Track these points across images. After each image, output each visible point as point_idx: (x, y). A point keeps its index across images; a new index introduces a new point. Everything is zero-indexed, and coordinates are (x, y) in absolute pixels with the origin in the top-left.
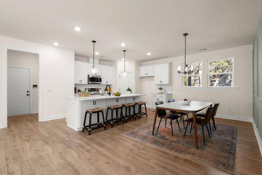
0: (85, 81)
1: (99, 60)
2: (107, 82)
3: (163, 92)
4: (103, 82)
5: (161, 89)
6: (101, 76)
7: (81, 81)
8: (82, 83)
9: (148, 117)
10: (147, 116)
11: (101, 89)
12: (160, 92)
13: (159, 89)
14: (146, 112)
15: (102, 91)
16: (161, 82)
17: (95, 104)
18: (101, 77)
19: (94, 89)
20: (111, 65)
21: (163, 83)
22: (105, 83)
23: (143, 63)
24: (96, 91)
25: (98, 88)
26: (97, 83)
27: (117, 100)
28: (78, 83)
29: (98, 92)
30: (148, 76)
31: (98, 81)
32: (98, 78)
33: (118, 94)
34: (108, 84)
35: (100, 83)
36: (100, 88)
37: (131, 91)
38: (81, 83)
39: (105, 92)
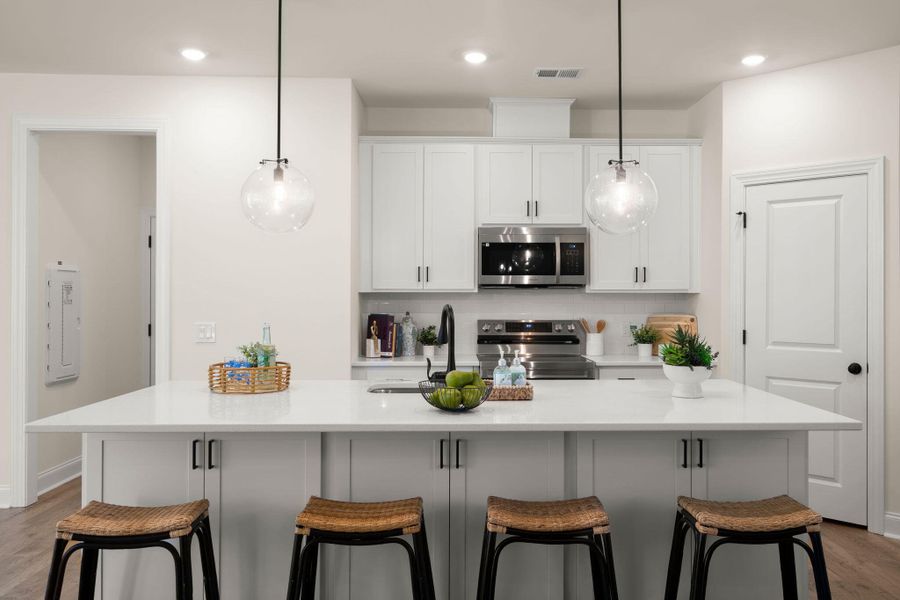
0: (459, 271)
2: (641, 274)
7: (423, 274)
8: (436, 284)
11: (600, 327)
15: (606, 343)
18: (583, 239)
19: (545, 326)
25: (580, 322)
26: (549, 280)
31: (554, 273)
36: (593, 322)
38: (422, 286)
39: (637, 354)
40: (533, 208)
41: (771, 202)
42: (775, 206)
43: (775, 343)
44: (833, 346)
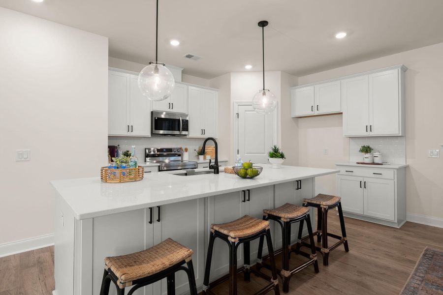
0: (144, 127)
1: (183, 72)
2: (203, 132)
3: (377, 160)
4: (194, 131)
5: (367, 150)
6: (187, 115)
7: (130, 128)
8: (135, 133)
9: (350, 251)
10: (347, 249)
11: (186, 150)
12: (367, 161)
13: (362, 151)
14: (344, 234)
15: (189, 156)
16: (369, 128)
17: (156, 217)
18: (187, 119)
19: (170, 150)
20: (215, 87)
21: (375, 133)
22: (199, 135)
23: (301, 79)
24: (174, 155)
25: (181, 148)
26: (177, 132)
27: (246, 194)
28: (124, 133)
29: (179, 158)
30: (321, 112)
31: (179, 130)
32: (179, 120)
33: (249, 171)
34: (207, 136)
35: (184, 133)
36: (183, 148)
37: (282, 156)
38: (130, 134)
39: (198, 159)
40: (171, 105)
41: (245, 111)
42: (247, 112)
43: (247, 153)
44: (264, 153)
